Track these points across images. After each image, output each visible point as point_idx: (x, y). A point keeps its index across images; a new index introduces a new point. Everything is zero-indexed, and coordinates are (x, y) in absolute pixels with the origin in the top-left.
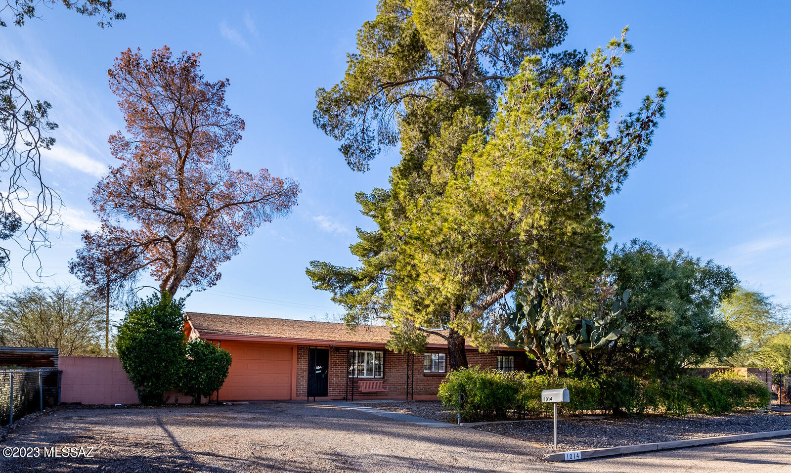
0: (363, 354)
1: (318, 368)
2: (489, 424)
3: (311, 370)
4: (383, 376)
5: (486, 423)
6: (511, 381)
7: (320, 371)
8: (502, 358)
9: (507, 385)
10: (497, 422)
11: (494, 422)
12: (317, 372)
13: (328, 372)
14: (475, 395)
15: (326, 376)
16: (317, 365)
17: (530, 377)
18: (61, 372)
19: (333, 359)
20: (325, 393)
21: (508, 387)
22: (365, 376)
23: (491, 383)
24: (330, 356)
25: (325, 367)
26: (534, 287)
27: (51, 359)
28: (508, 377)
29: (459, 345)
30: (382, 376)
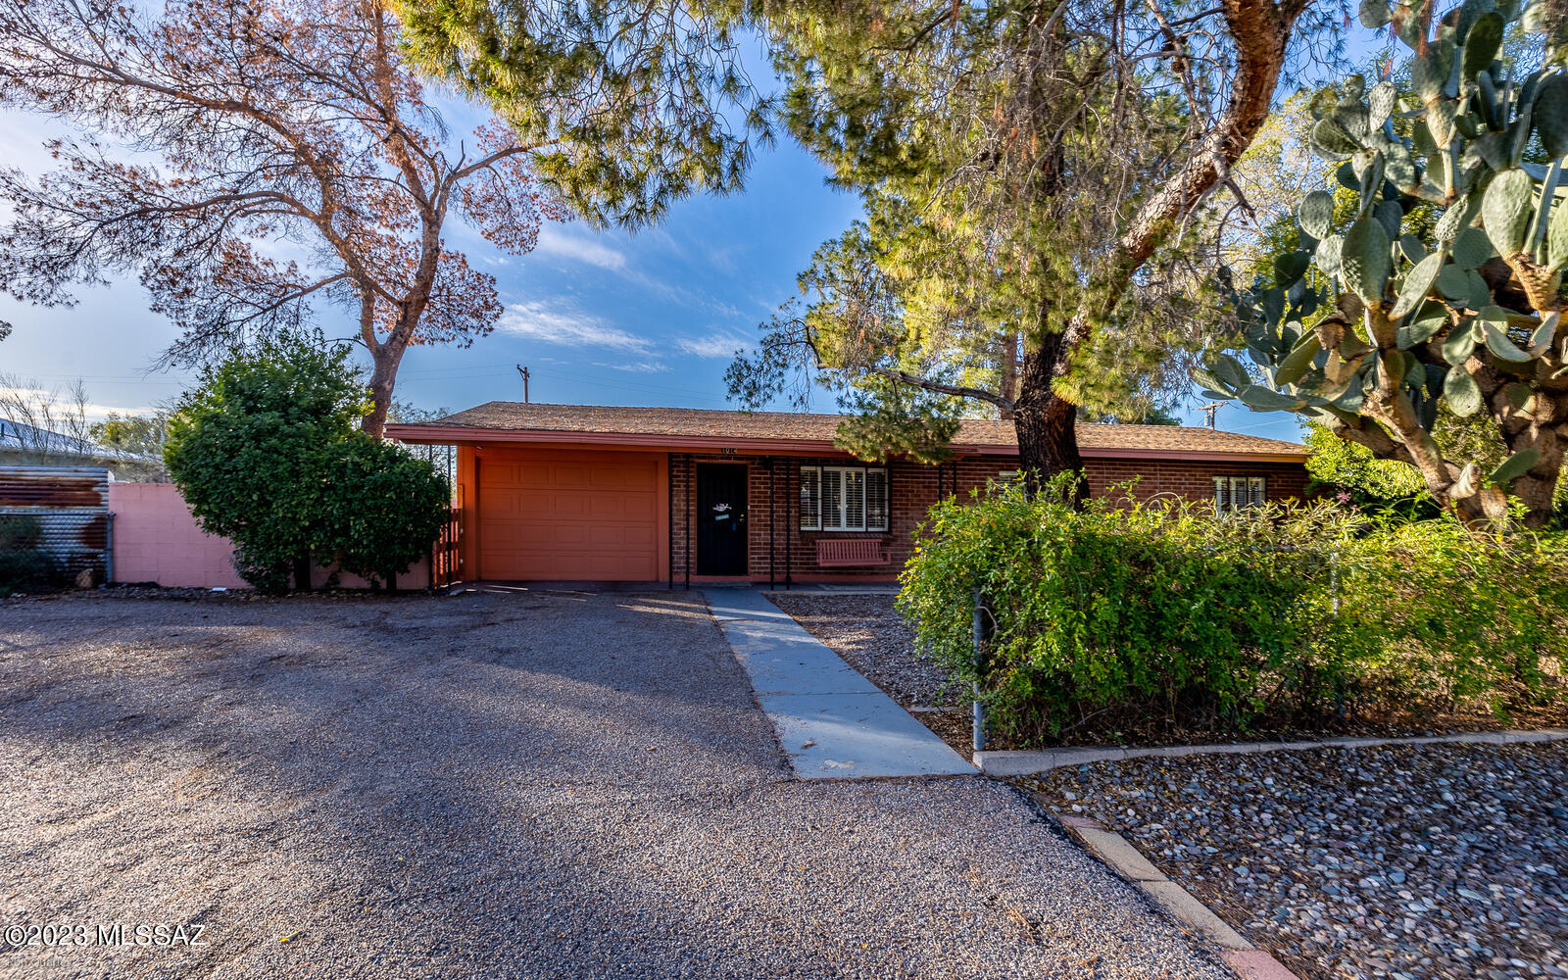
0: (837, 475)
1: (722, 508)
2: (1138, 763)
3: (705, 516)
4: (890, 527)
5: (1118, 755)
6: (1265, 548)
7: (726, 517)
8: (1228, 483)
9: (1240, 568)
10: (1181, 752)
11: (1168, 752)
12: (719, 518)
13: (746, 518)
14: (1036, 626)
15: (743, 528)
16: (718, 503)
17: (1362, 533)
18: (112, 518)
19: (757, 485)
20: (741, 568)
21: (1246, 582)
22: (844, 527)
23: (1144, 558)
24: (750, 480)
25: (739, 506)
26: (1374, 127)
27: (95, 489)
28: (1244, 531)
29: (1050, 423)
30: (886, 529)
